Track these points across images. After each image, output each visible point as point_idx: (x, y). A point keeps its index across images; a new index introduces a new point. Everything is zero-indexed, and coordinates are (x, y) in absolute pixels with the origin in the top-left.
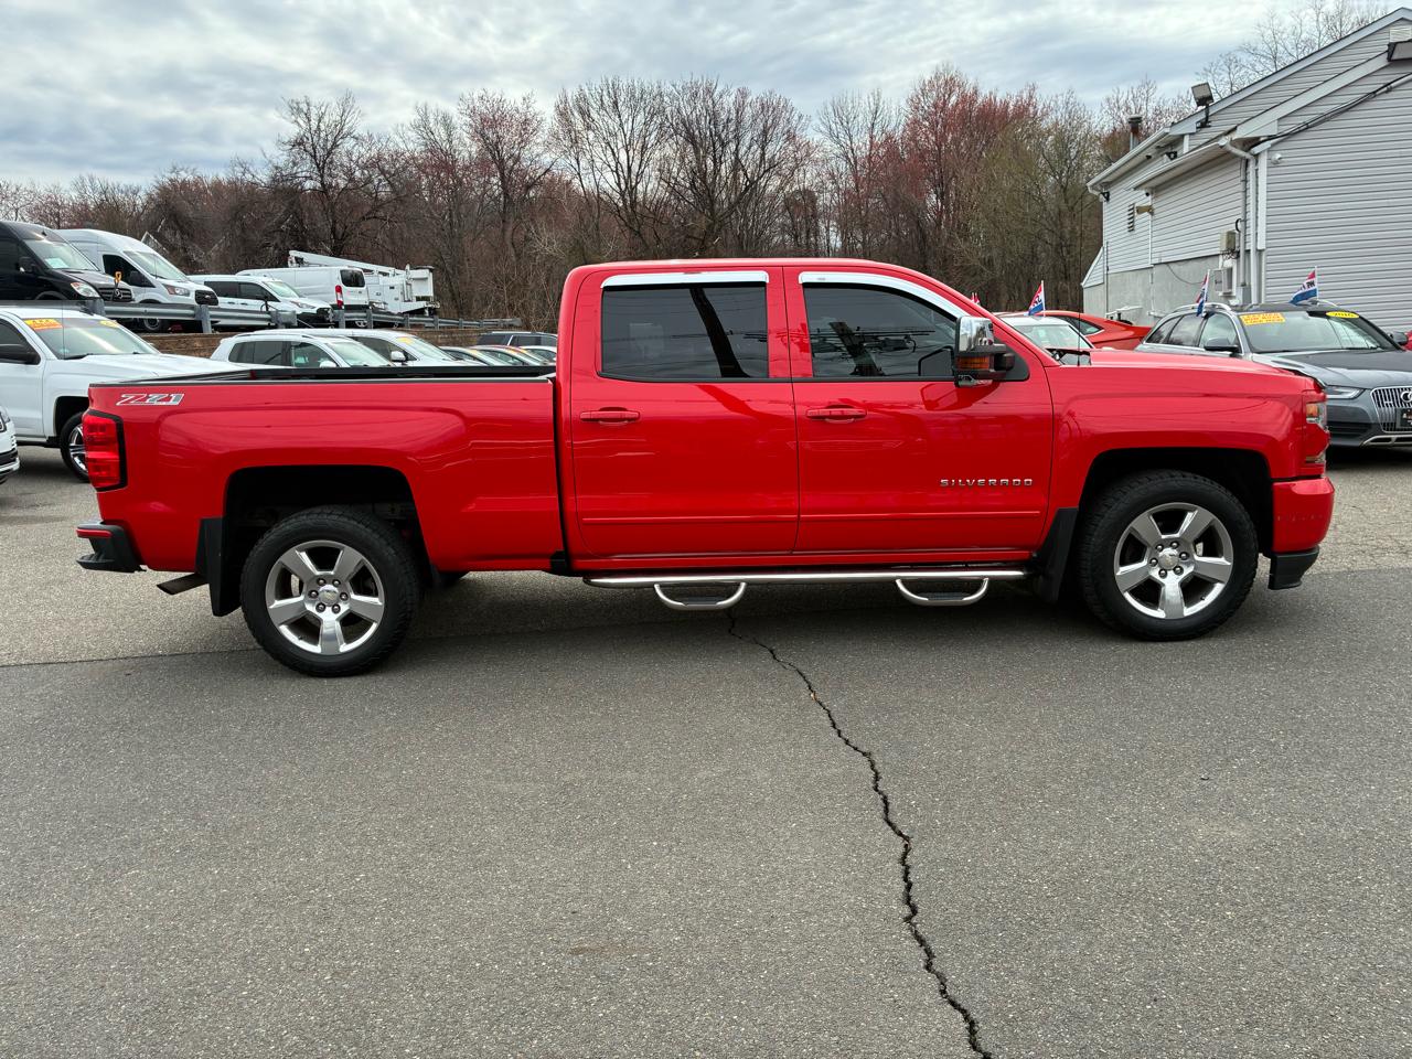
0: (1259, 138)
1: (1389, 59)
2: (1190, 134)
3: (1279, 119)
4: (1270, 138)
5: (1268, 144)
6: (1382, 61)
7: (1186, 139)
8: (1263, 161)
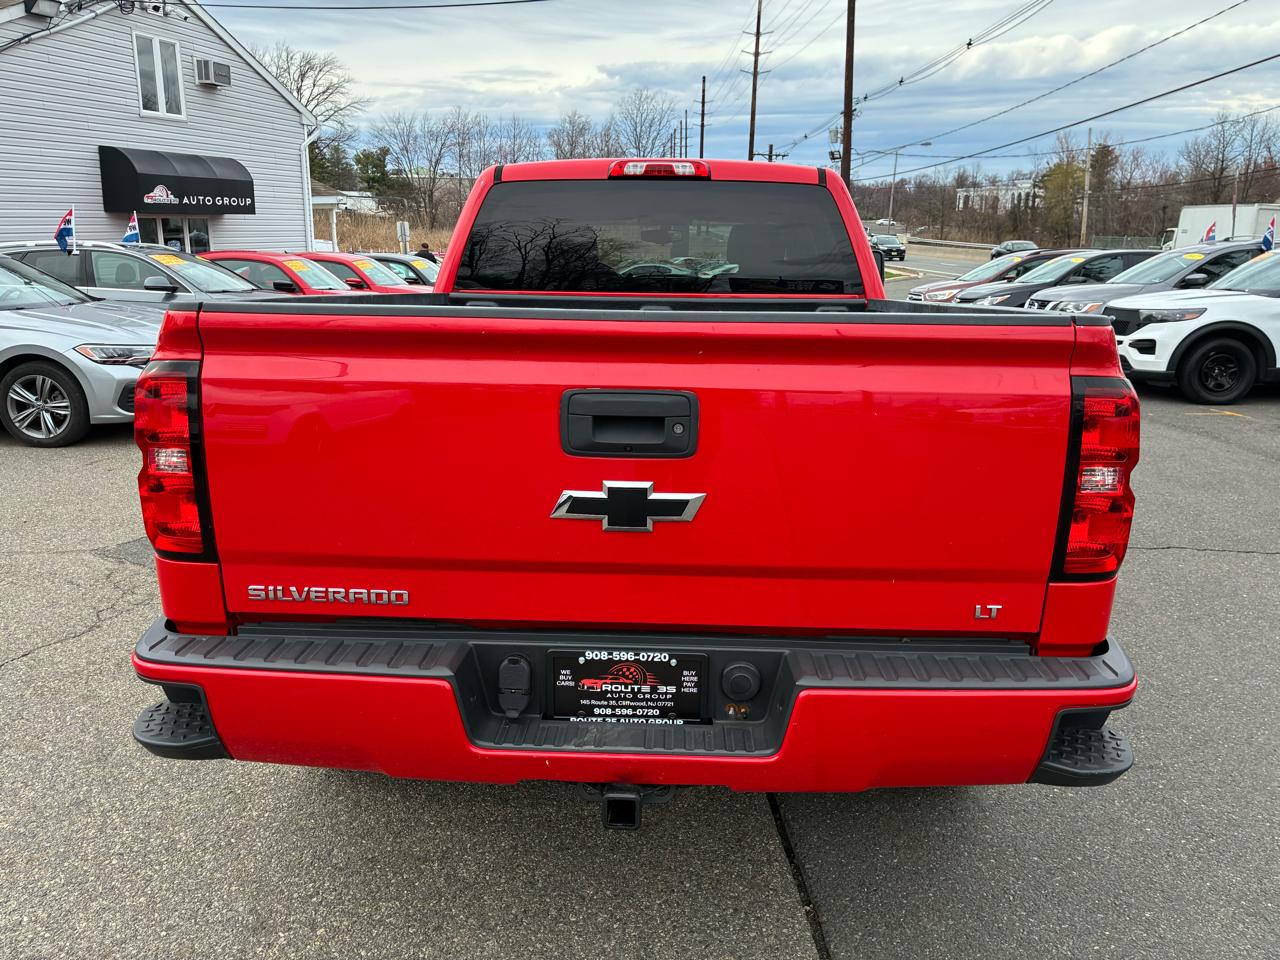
1: (28, 10)
6: (20, 10)
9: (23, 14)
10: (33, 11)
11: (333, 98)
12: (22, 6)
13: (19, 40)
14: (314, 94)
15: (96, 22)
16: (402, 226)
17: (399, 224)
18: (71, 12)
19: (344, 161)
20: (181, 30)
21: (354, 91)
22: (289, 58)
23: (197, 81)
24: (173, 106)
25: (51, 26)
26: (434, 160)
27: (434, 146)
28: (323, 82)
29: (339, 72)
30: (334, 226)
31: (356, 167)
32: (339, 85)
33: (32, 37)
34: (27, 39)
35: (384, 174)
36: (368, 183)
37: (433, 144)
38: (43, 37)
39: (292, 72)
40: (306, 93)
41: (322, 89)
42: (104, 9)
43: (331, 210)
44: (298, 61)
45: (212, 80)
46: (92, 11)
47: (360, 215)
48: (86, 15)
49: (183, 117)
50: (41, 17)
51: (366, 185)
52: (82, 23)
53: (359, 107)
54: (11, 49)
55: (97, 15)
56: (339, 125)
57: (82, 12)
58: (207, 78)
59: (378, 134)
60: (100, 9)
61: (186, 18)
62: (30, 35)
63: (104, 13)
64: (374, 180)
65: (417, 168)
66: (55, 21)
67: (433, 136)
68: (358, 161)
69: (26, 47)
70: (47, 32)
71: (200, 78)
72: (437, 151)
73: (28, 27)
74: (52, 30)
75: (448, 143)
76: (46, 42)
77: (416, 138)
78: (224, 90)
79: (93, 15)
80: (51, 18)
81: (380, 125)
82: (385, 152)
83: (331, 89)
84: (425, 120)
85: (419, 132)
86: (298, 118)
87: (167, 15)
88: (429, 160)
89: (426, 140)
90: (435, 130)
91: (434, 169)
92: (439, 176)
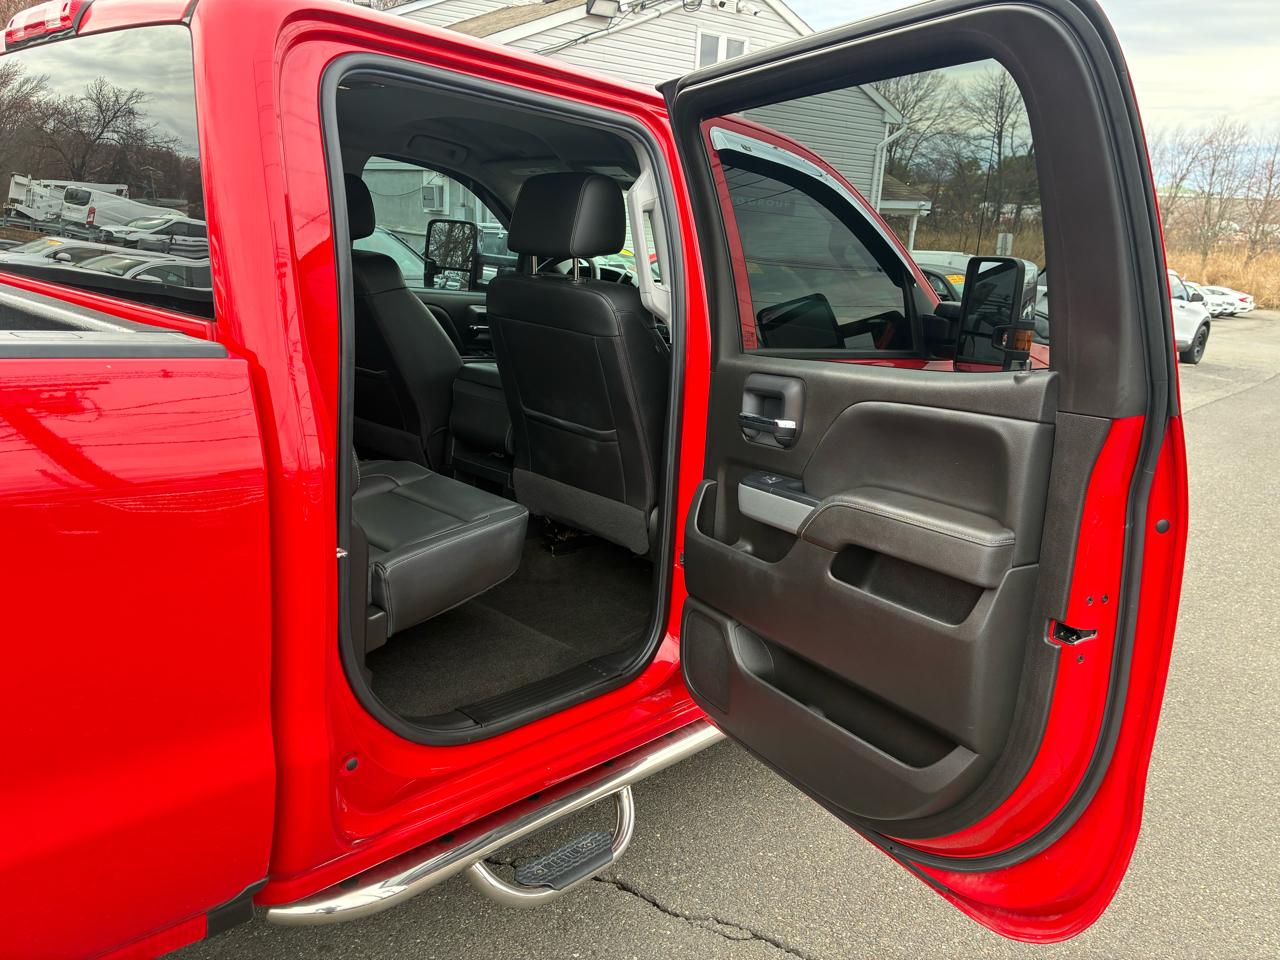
1: (588, 12)
6: (581, 12)
9: (585, 15)
10: (593, 12)
12: (584, 7)
13: (576, 40)
15: (659, 21)
16: (1005, 238)
17: (1001, 236)
18: (632, 12)
20: (749, 25)
25: (611, 25)
26: (1179, 176)
30: (913, 234)
33: (590, 37)
34: (583, 40)
37: (1183, 157)
38: (599, 37)
42: (669, 8)
43: (913, 216)
46: (657, 10)
48: (650, 13)
50: (601, 18)
52: (645, 22)
54: (568, 49)
55: (660, 15)
57: (645, 12)
60: (664, 8)
61: (756, 13)
62: (587, 35)
63: (670, 12)
66: (615, 21)
67: (1185, 149)
69: (583, 46)
70: (606, 32)
73: (589, 27)
74: (610, 31)
76: (600, 41)
79: (657, 14)
80: (611, 18)
84: (1179, 131)
85: (1169, 145)
86: (880, 116)
87: (739, 11)
88: (1175, 176)
89: (1175, 153)
90: (1188, 141)
91: (1177, 186)
92: (1180, 195)
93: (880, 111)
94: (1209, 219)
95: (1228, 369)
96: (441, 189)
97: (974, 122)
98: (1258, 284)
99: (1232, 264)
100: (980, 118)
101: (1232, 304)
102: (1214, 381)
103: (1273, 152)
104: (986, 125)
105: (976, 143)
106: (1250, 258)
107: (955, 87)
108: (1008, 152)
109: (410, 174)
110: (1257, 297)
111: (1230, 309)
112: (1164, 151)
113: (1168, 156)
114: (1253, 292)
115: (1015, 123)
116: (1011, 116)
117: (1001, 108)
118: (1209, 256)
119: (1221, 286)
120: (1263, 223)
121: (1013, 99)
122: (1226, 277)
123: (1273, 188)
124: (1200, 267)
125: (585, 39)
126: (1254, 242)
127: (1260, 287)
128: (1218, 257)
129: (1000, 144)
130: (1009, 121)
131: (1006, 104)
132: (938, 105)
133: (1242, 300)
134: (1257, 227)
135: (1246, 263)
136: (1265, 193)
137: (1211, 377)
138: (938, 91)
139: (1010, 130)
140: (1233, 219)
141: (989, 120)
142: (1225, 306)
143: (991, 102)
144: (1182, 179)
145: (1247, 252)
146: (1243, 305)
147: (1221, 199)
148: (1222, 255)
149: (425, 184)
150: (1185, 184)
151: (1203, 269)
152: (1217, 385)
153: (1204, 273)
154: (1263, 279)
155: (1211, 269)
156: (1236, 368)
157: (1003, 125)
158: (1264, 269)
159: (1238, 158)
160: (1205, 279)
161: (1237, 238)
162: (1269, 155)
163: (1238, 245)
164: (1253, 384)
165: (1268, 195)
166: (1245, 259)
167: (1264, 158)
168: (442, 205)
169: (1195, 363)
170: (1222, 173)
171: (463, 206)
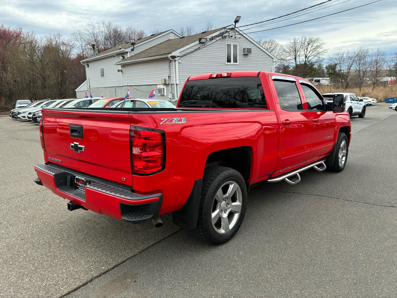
0: (175, 56)
1: (200, 42)
2: (130, 52)
3: (180, 52)
4: (178, 56)
5: (178, 58)
6: (198, 42)
7: (129, 53)
8: (177, 62)
9: (199, 43)
10: (201, 42)
11: (317, 50)
12: (199, 41)
13: (197, 49)
14: (311, 49)
15: (217, 42)
18: (210, 40)
19: (322, 69)
20: (239, 41)
21: (324, 47)
22: (305, 40)
23: (243, 54)
24: (235, 61)
26: (349, 66)
27: (350, 61)
28: (315, 45)
29: (320, 42)
31: (325, 70)
32: (320, 46)
35: (335, 72)
36: (329, 75)
37: (350, 60)
38: (203, 48)
39: (305, 44)
40: (309, 50)
41: (314, 48)
42: (218, 39)
44: (307, 41)
45: (247, 53)
47: (323, 85)
49: (238, 63)
50: (203, 43)
51: (328, 75)
52: (213, 43)
53: (325, 51)
54: (195, 51)
55: (217, 40)
56: (318, 58)
57: (213, 40)
58: (245, 52)
59: (331, 59)
61: (240, 38)
64: (331, 74)
65: (344, 68)
67: (350, 58)
68: (327, 68)
69: (199, 50)
71: (243, 53)
72: (351, 63)
73: (199, 46)
74: (205, 46)
75: (355, 60)
76: (204, 49)
77: (344, 60)
78: (250, 55)
80: (205, 43)
81: (332, 56)
82: (336, 65)
83: (318, 47)
84: (348, 53)
85: (345, 57)
86: (272, 60)
87: (235, 37)
88: (348, 66)
89: (348, 59)
90: (351, 56)
91: (349, 69)
92: (350, 71)
93: (272, 59)
94: (360, 78)
95: (372, 118)
96: (164, 89)
97: (288, 55)
98: (377, 95)
99: (369, 90)
100: (289, 54)
101: (370, 102)
102: (369, 122)
103: (377, 57)
104: (291, 56)
105: (289, 61)
106: (374, 88)
107: (282, 46)
108: (298, 63)
109: (154, 86)
110: (377, 99)
111: (370, 103)
112: (344, 59)
113: (346, 60)
114: (376, 97)
115: (299, 55)
116: (298, 53)
117: (295, 51)
118: (361, 89)
119: (366, 97)
120: (376, 77)
121: (298, 48)
122: (367, 94)
123: (378, 67)
124: (359, 92)
125: (199, 48)
126: (374, 83)
127: (378, 96)
128: (364, 88)
129: (296, 61)
130: (298, 54)
131: (296, 50)
132: (277, 52)
133: (373, 100)
134: (375, 79)
135: (373, 90)
136: (375, 68)
137: (368, 121)
138: (277, 48)
139: (298, 57)
140: (367, 77)
141: (292, 55)
142: (368, 102)
143: (292, 49)
144: (350, 67)
145: (372, 87)
146: (373, 102)
147: (363, 71)
148: (365, 88)
149: (158, 88)
150: (351, 68)
151: (360, 92)
152: (370, 122)
153: (361, 94)
154: (378, 94)
155: (362, 92)
156: (374, 118)
157: (296, 56)
158: (378, 91)
159: (366, 59)
160: (361, 95)
161: (369, 82)
162: (375, 58)
163: (369, 84)
164: (379, 122)
165: (377, 69)
166: (372, 88)
167: (374, 58)
168: (164, 93)
169: (363, 118)
170: (362, 64)
171: (171, 93)
